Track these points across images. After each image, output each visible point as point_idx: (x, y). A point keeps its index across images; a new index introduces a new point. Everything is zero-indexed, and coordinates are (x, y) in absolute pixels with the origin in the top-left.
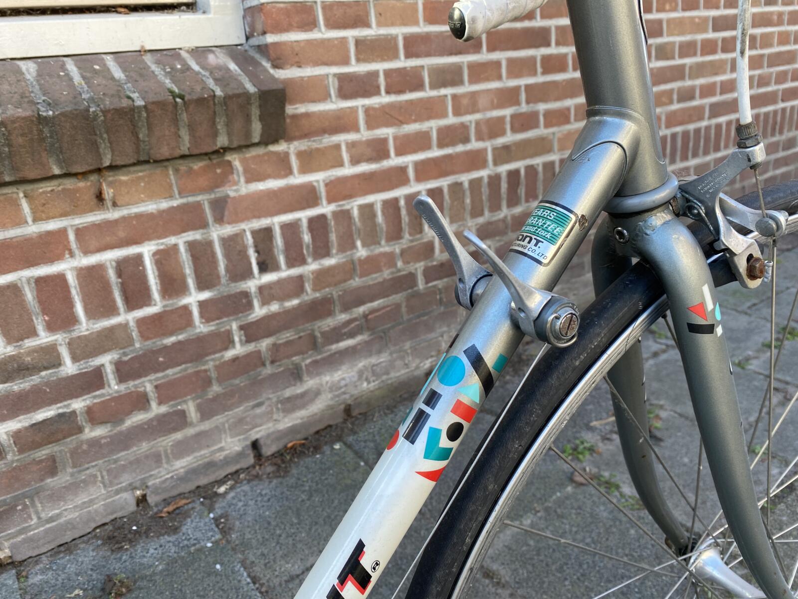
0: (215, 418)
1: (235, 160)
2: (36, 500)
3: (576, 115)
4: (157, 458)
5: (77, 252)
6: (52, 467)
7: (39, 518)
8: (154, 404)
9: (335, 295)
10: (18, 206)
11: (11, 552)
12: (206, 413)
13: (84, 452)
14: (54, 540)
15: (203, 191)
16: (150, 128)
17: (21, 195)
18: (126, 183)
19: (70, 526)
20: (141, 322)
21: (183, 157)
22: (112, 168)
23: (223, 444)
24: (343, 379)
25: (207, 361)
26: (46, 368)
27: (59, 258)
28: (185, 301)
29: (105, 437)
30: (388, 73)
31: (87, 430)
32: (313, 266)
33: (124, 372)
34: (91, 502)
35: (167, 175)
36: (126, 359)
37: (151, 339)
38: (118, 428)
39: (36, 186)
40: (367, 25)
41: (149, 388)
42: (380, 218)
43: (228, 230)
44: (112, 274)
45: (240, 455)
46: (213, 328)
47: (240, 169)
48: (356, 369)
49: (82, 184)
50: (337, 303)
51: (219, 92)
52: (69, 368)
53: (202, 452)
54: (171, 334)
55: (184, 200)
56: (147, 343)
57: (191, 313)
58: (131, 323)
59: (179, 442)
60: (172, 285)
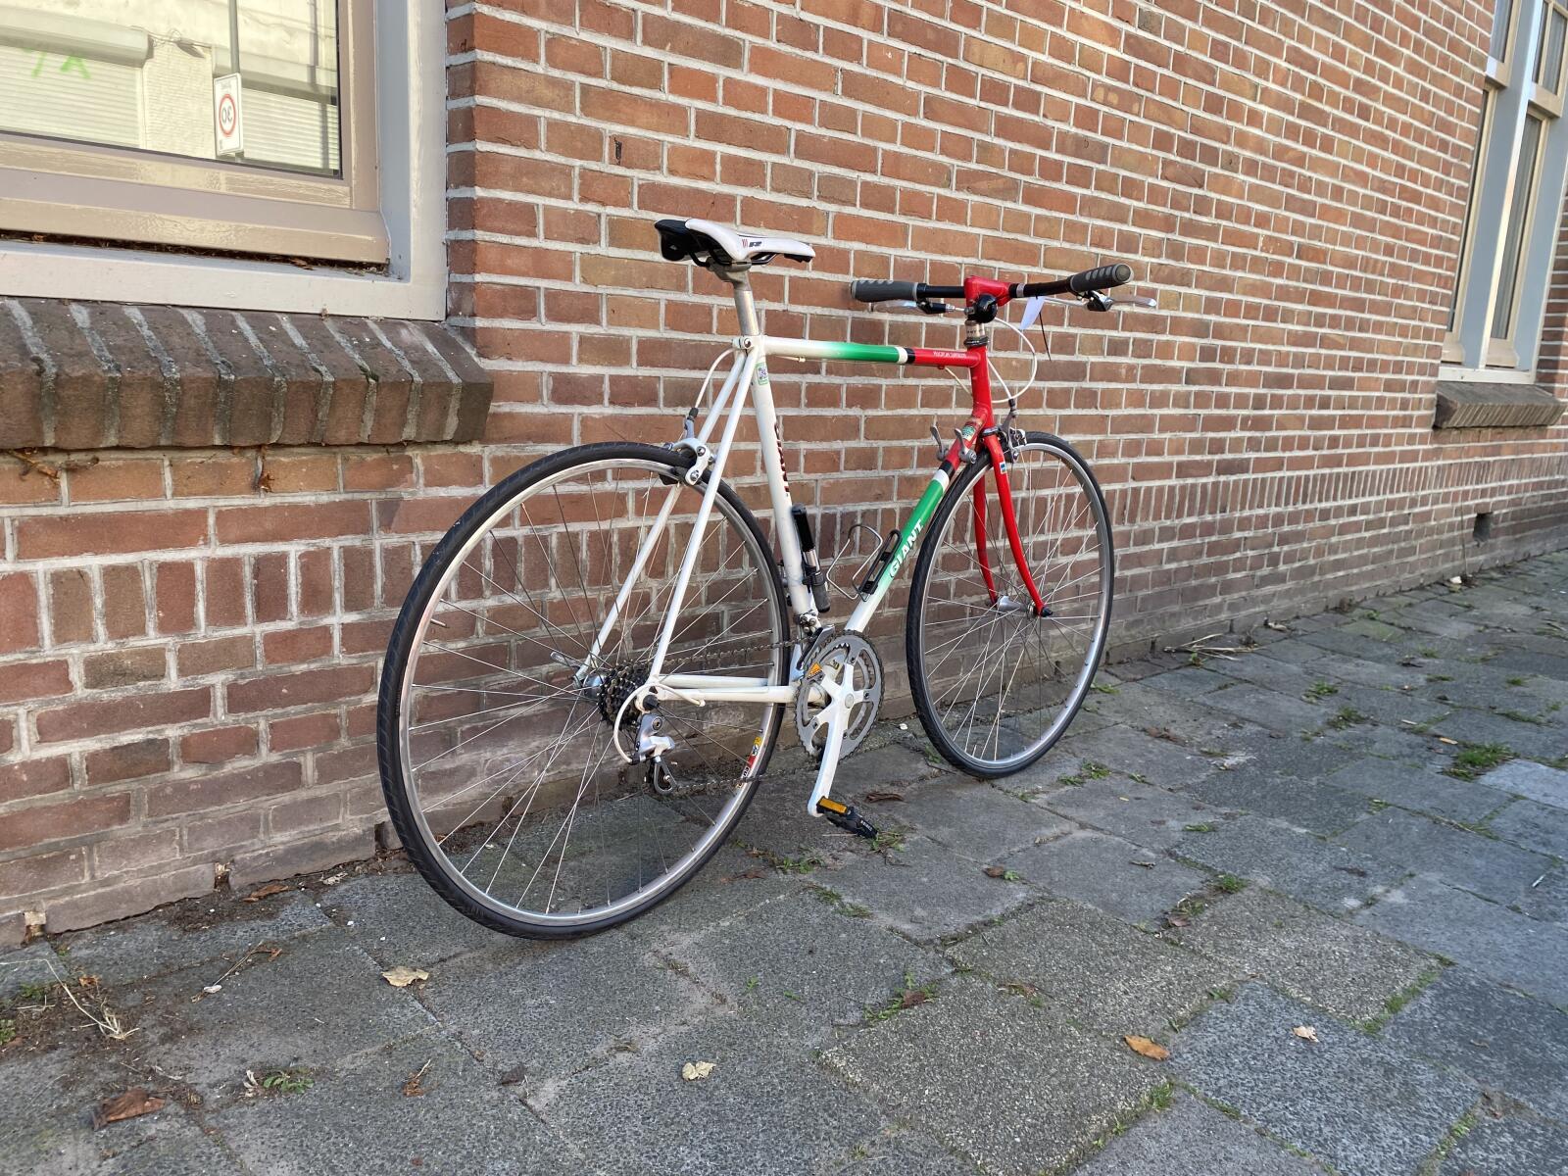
0: (336, 783)
1: (417, 456)
2: (95, 849)
3: (846, 462)
4: (252, 824)
5: (213, 538)
6: (122, 810)
7: (93, 877)
8: (264, 749)
9: (513, 644)
10: (160, 475)
11: (47, 917)
12: (326, 774)
13: (166, 796)
14: (102, 912)
15: (372, 488)
16: (332, 407)
17: (167, 463)
18: (284, 466)
19: (127, 897)
20: (270, 638)
21: (360, 445)
22: (277, 446)
23: (340, 821)
24: (508, 760)
25: (339, 704)
26: (145, 678)
27: (191, 543)
28: (327, 620)
29: (196, 782)
30: (614, 379)
31: (176, 768)
32: (491, 602)
33: (238, 700)
34: (160, 868)
35: (335, 463)
36: (242, 682)
37: (277, 662)
38: (215, 773)
39: (185, 454)
40: (598, 322)
41: (263, 725)
42: (584, 554)
43: (394, 540)
44: (247, 573)
45: (358, 840)
46: (354, 661)
47: (421, 468)
48: (527, 749)
49: (235, 460)
50: (514, 654)
51: (417, 379)
52: (173, 682)
53: (311, 827)
54: (303, 661)
55: (349, 496)
56: (272, 667)
57: (331, 637)
58: (258, 638)
59: (285, 807)
60: (315, 598)
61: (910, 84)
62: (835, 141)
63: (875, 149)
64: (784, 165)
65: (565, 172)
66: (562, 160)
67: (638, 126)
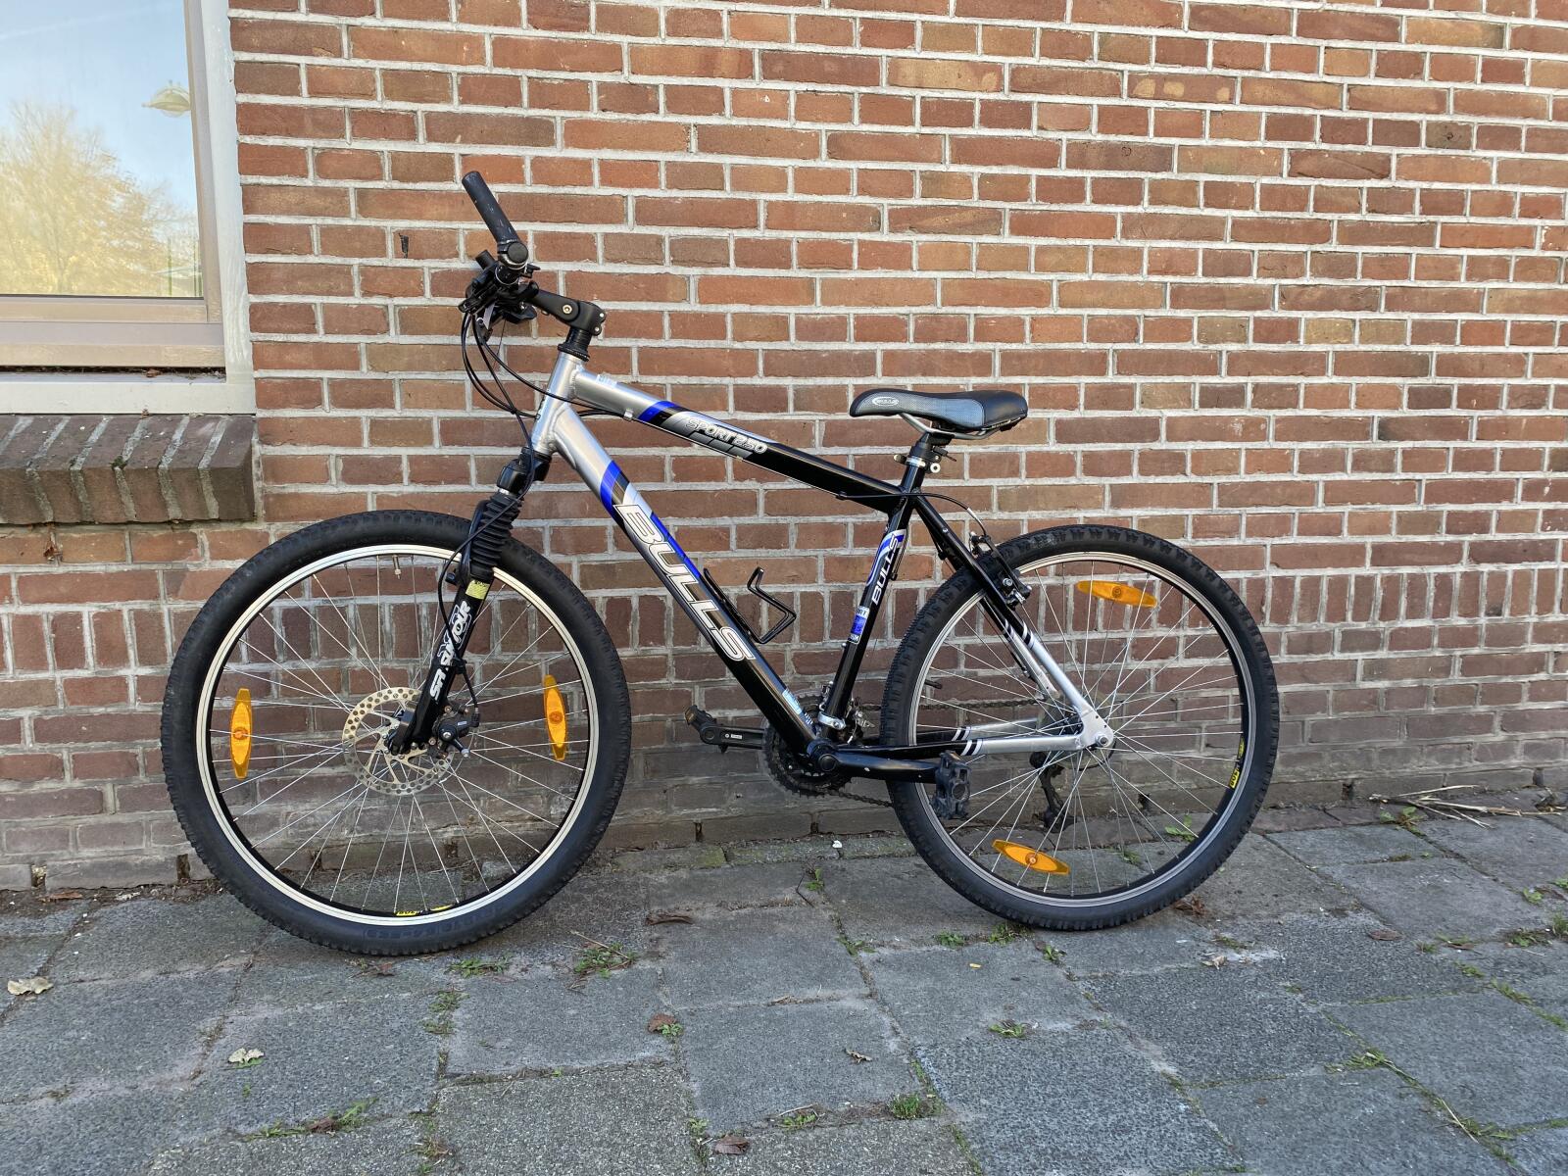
0: (138, 813)
1: (202, 534)
4: (63, 838)
5: (16, 599)
8: (68, 776)
9: (312, 707)
12: (127, 804)
15: (159, 560)
18: (77, 540)
20: (69, 683)
21: (134, 523)
22: (56, 524)
23: (143, 847)
25: (137, 744)
28: (122, 672)
29: (10, 796)
32: (287, 667)
33: (43, 732)
35: (122, 539)
36: (46, 718)
37: (78, 704)
38: (26, 790)
41: (66, 756)
42: (387, 625)
43: (182, 605)
44: (46, 627)
45: (160, 867)
46: (149, 709)
47: (207, 543)
48: (333, 808)
49: (32, 535)
50: (312, 718)
51: (166, 465)
53: (116, 848)
54: (101, 704)
55: (137, 567)
56: (72, 707)
57: (127, 686)
58: (58, 683)
59: (91, 827)
60: (111, 651)
61: (803, 126)
62: (692, 202)
63: (754, 203)
64: (621, 235)
65: (344, 271)
66: (338, 260)
67: (428, 219)
